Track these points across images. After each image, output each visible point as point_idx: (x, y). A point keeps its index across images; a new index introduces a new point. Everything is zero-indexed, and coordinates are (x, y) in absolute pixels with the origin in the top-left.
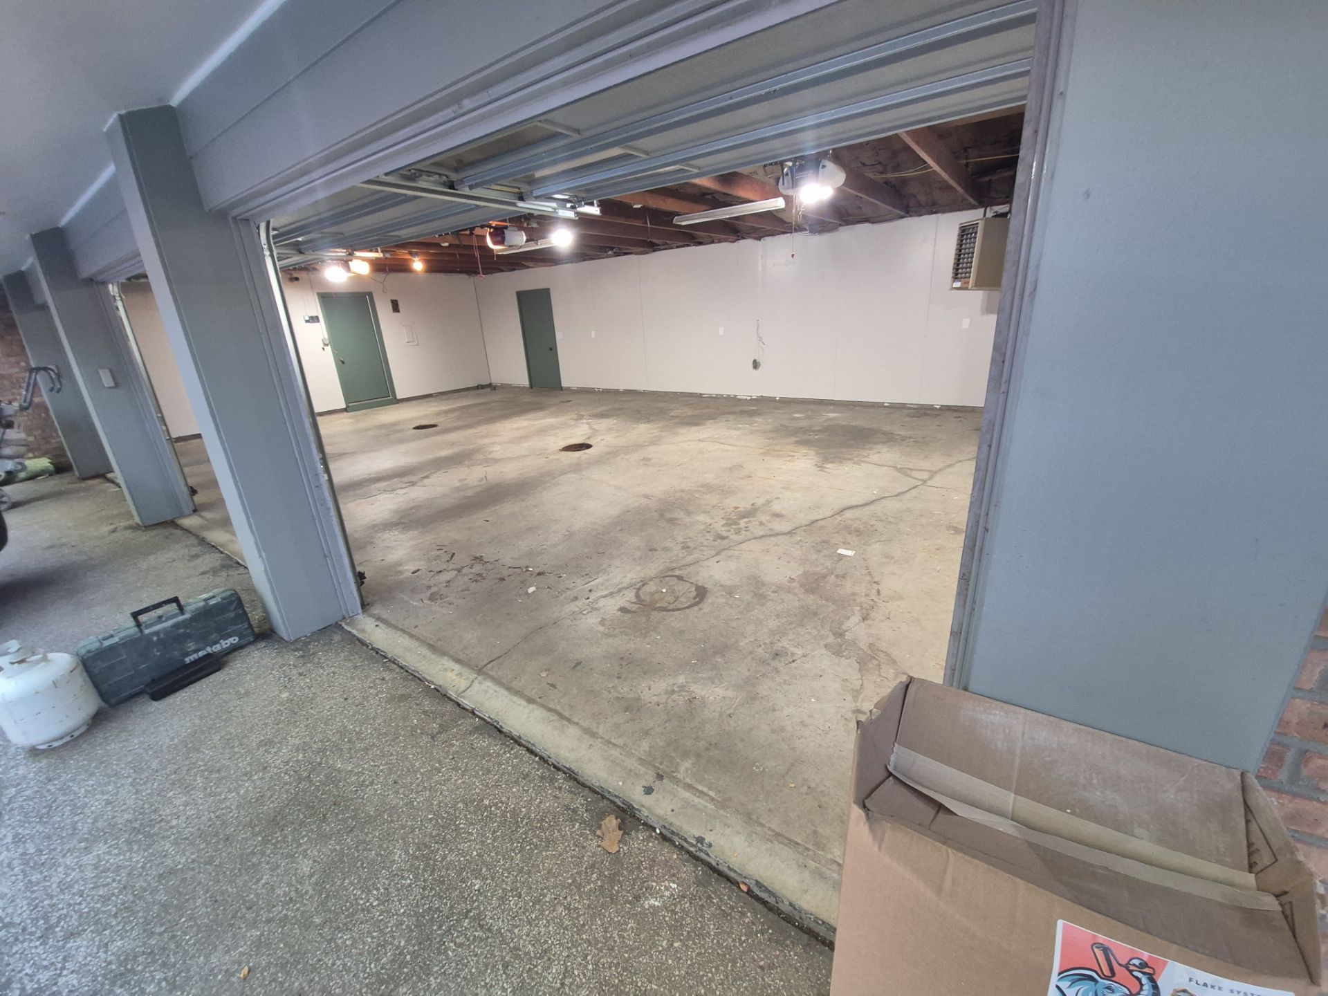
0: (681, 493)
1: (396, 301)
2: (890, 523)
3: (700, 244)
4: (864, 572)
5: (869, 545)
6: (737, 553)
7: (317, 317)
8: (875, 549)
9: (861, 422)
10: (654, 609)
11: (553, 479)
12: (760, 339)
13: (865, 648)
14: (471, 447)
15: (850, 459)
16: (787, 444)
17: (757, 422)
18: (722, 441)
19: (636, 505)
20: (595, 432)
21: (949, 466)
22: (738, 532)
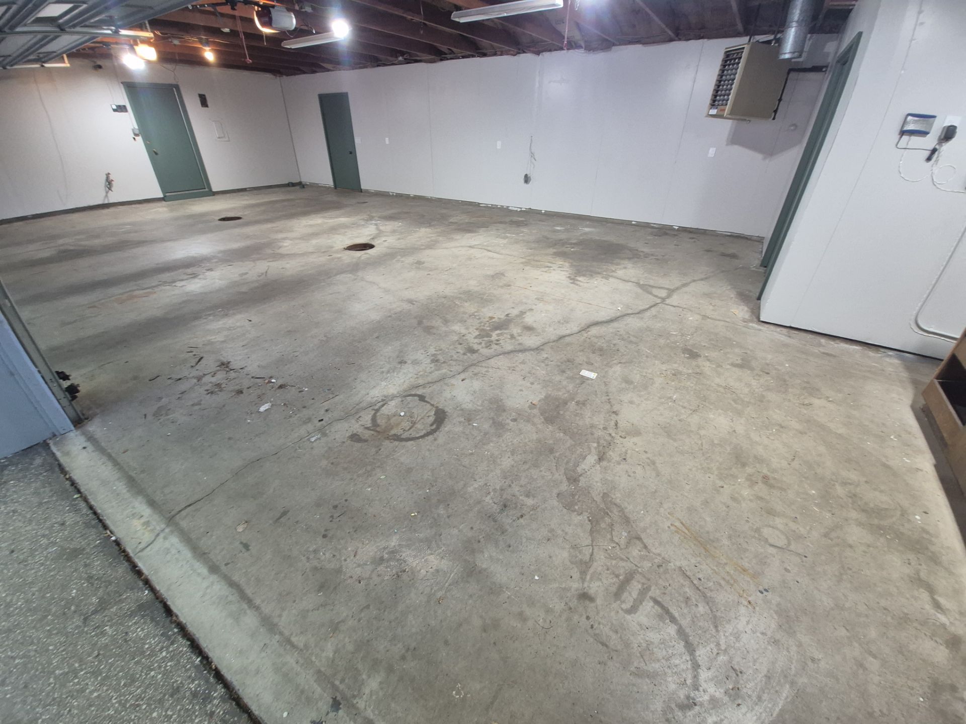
0: (443, 300)
1: (204, 95)
2: (631, 342)
3: (484, 55)
4: (604, 398)
5: (611, 367)
6: (484, 370)
7: (124, 106)
8: (617, 370)
9: (612, 238)
10: (388, 438)
11: (330, 277)
12: (532, 155)
13: (598, 499)
14: (262, 241)
15: (599, 273)
16: (547, 255)
17: (523, 232)
18: (489, 248)
19: (399, 309)
20: (380, 234)
21: (685, 285)
22: (488, 346)
